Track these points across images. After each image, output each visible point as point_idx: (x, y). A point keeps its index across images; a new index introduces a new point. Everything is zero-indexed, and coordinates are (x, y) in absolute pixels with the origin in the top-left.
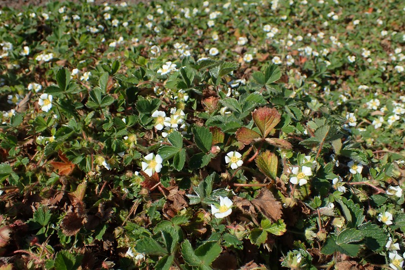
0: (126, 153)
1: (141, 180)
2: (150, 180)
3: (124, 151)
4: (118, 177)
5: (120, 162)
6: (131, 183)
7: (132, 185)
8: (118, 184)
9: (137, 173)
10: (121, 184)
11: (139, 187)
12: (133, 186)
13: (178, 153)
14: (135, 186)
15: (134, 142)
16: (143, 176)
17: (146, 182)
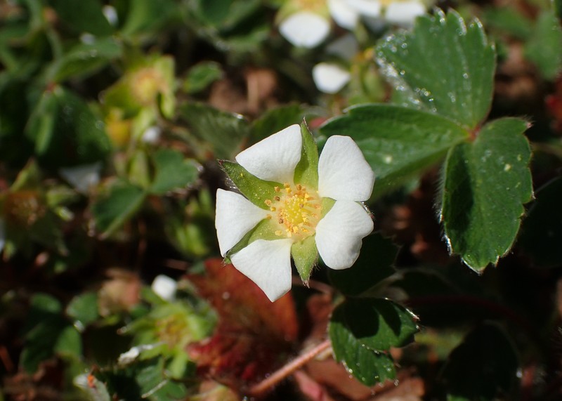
0: (105, 173)
1: (194, 328)
2: (250, 331)
3: (99, 157)
4: (52, 305)
5: (65, 214)
6: (128, 342)
7: (133, 353)
8: (47, 347)
9: (164, 287)
10: (69, 346)
11: (177, 369)
12: (139, 364)
13: (460, 151)
14: (153, 361)
15: (159, 99)
16: (204, 305)
17: (221, 339)
